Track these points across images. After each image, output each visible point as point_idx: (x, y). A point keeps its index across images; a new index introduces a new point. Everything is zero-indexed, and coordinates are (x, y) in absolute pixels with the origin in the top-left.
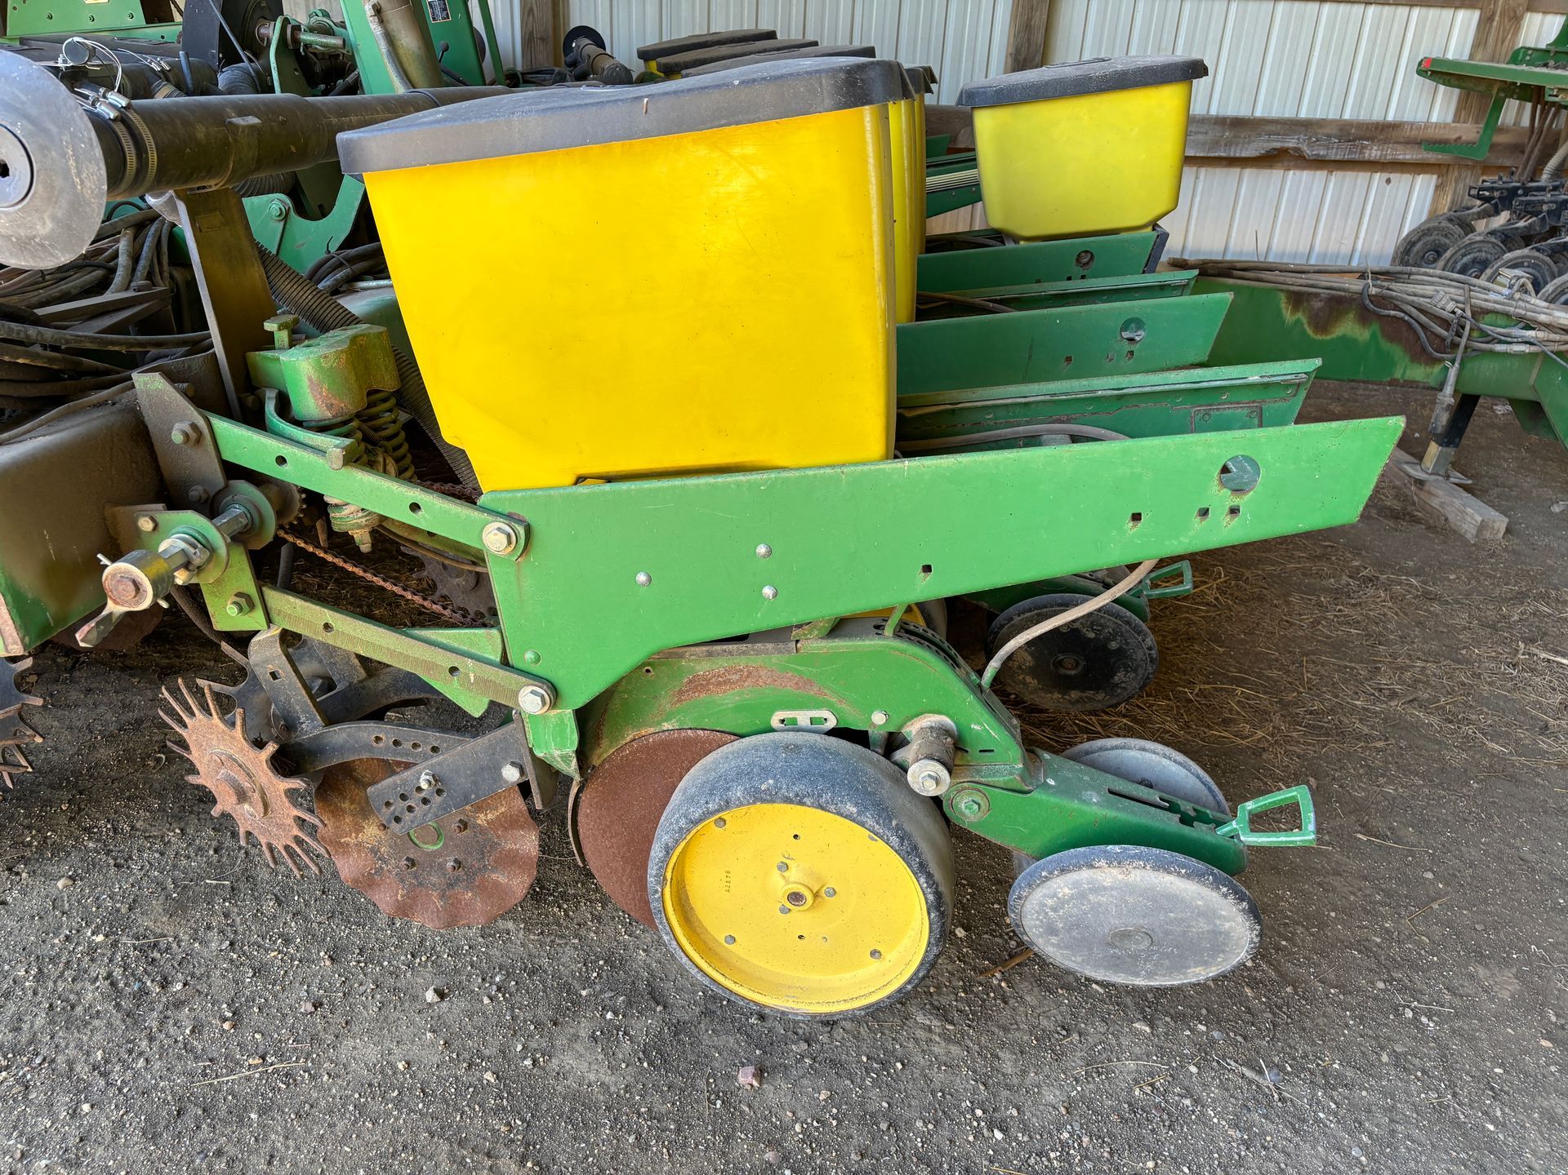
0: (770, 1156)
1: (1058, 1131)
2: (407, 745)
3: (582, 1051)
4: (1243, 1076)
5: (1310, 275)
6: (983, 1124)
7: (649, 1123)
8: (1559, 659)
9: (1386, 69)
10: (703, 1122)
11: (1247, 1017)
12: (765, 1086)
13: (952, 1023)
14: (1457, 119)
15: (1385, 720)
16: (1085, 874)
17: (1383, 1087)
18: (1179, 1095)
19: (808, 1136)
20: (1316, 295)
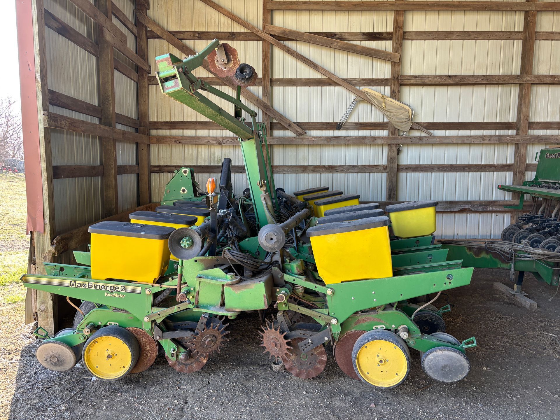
2: (306, 335)
3: (338, 401)
4: (475, 406)
5: (472, 243)
6: (422, 412)
7: (356, 411)
8: (549, 334)
9: (490, 187)
10: (366, 412)
12: (377, 407)
14: (512, 199)
15: (505, 347)
16: (435, 353)
17: (504, 408)
20: (474, 248)
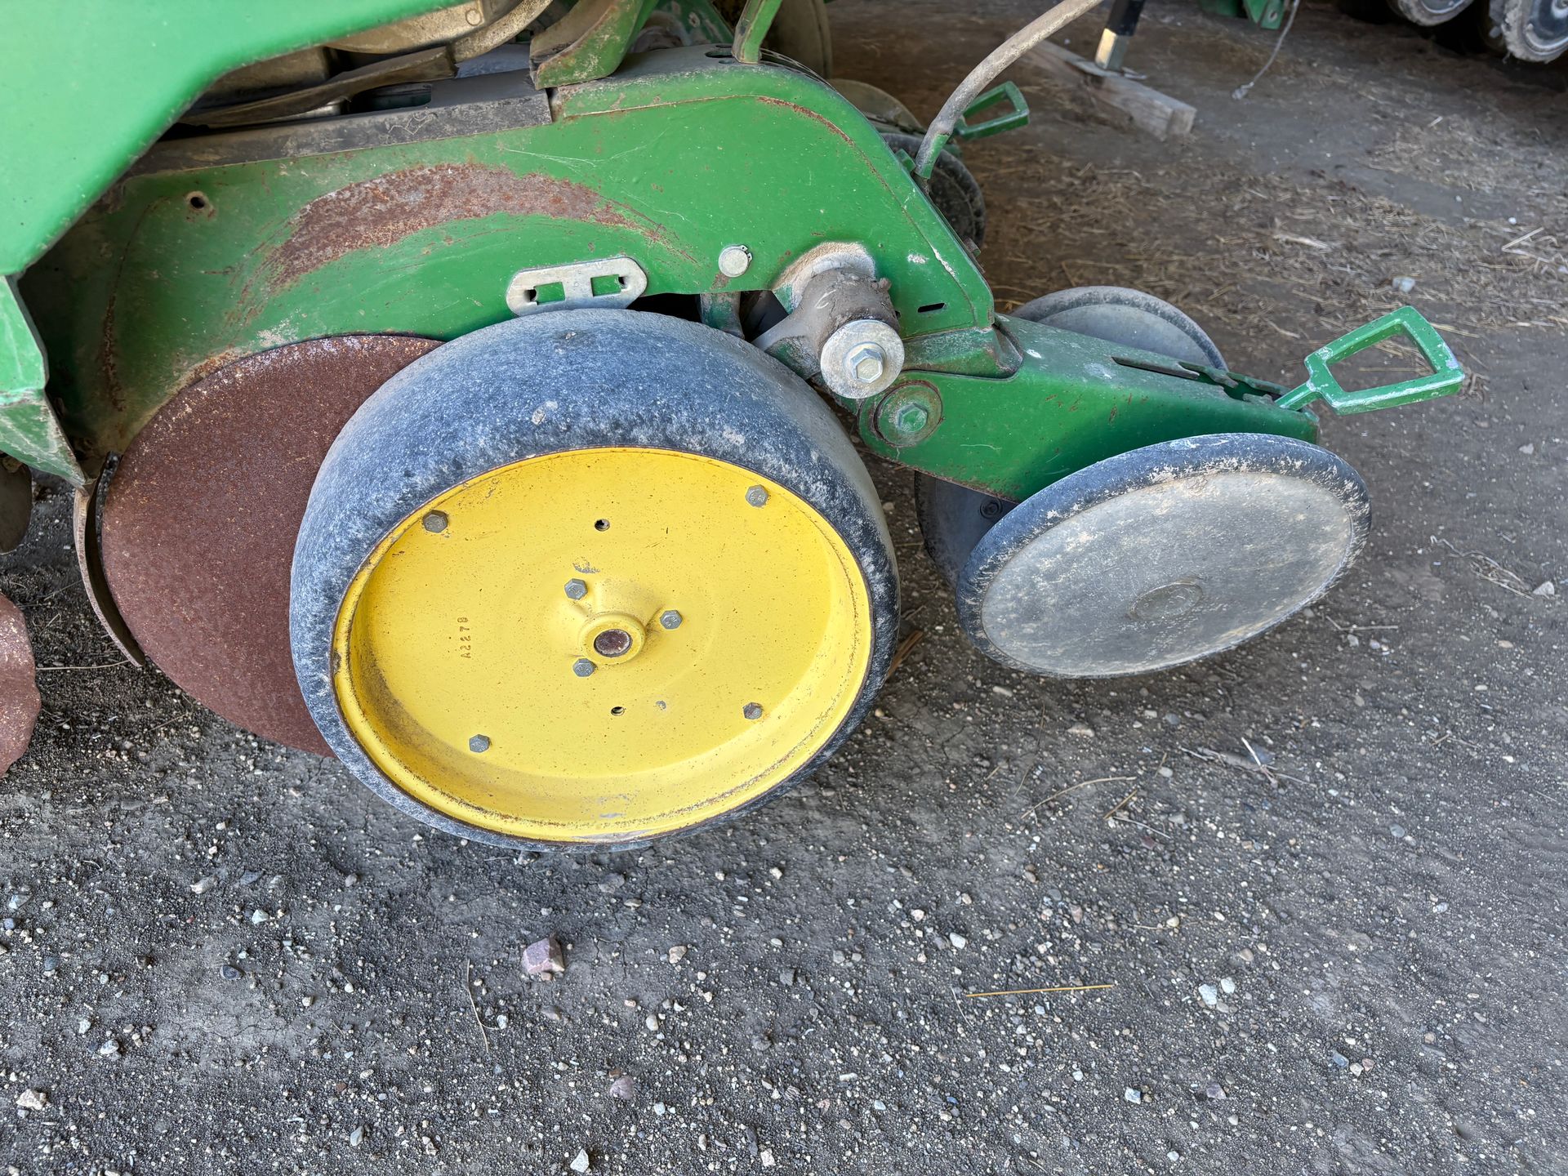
0: (618, 1087)
1: (1034, 908)
3: (217, 997)
4: (1227, 766)
6: (930, 931)
7: (382, 1096)
10: (483, 1062)
11: (1193, 687)
12: (574, 967)
13: (828, 787)
17: (1376, 737)
18: (1163, 813)
19: (673, 1033)
